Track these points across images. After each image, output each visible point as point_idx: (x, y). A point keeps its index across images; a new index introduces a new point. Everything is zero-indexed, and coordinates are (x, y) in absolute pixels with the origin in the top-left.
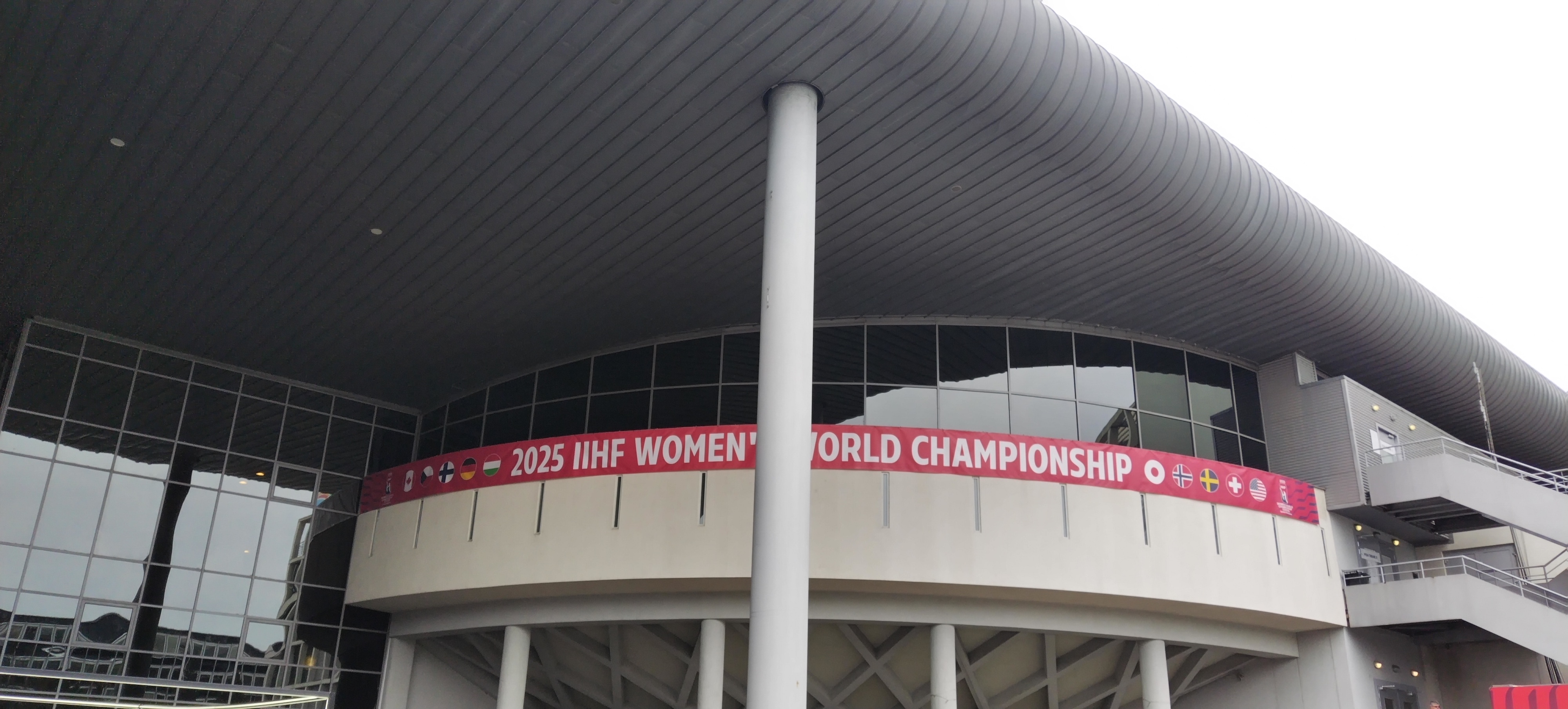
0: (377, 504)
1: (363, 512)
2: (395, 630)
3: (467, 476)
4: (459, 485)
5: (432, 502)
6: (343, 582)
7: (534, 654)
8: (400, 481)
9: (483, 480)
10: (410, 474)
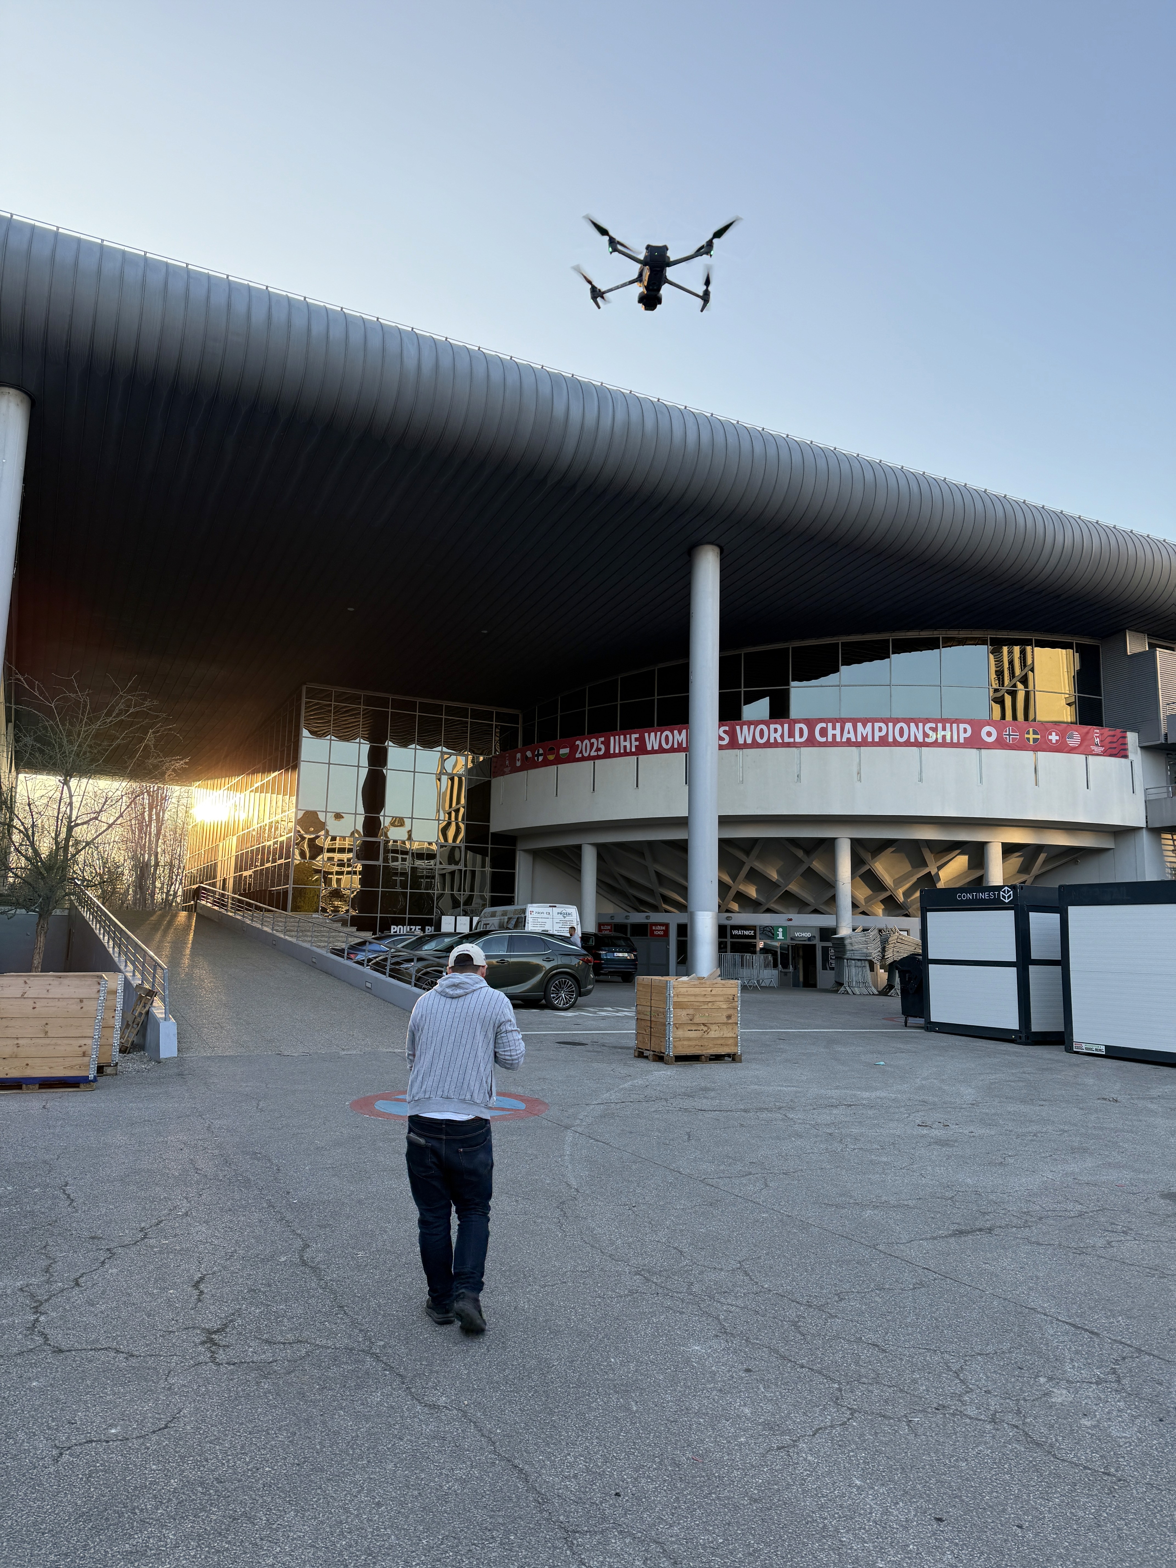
0: (503, 774)
1: (494, 777)
2: (521, 846)
3: (551, 757)
4: (546, 763)
5: (533, 773)
6: (487, 818)
7: (600, 857)
8: (513, 759)
9: (560, 760)
10: (519, 755)
